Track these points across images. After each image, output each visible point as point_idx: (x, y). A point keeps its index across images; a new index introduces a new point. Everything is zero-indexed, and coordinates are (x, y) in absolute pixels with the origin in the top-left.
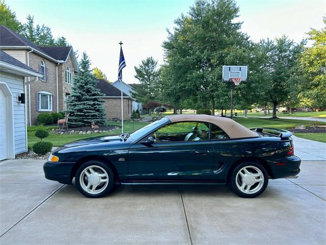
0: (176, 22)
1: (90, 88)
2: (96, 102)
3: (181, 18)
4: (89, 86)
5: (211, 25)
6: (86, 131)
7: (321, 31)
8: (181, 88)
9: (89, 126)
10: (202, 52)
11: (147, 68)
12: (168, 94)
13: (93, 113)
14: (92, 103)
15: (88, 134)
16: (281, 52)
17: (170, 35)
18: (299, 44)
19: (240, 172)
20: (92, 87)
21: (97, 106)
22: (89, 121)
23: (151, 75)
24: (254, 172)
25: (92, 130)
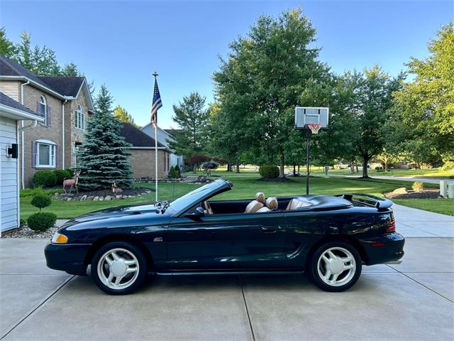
0: (232, 47)
1: (110, 136)
2: (119, 156)
3: (237, 41)
4: (109, 133)
5: (279, 51)
6: (105, 197)
8: (238, 135)
9: (108, 189)
10: (266, 87)
11: (191, 108)
12: (221, 145)
13: (115, 170)
14: (114, 156)
15: (106, 201)
16: (372, 88)
17: (223, 64)
18: (397, 78)
19: (323, 256)
20: (114, 135)
21: (120, 161)
22: (109, 181)
23: (196, 117)
24: (342, 255)
25: (112, 194)
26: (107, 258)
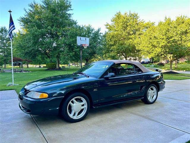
0: (30, 6)
3: (33, 4)
7: (111, 25)
10: (52, 28)
17: (27, 13)
18: (97, 30)
26: (71, 103)
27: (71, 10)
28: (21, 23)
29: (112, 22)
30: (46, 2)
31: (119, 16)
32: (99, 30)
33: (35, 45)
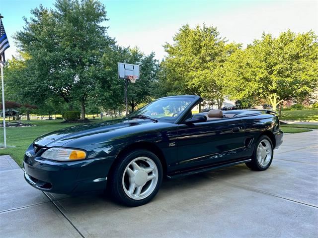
7: (173, 46)
17: (28, 25)
19: (259, 147)
26: (129, 169)
27: (105, 20)
28: (17, 43)
29: (175, 41)
30: (61, 7)
31: (186, 31)
32: (152, 56)
33: (43, 80)
